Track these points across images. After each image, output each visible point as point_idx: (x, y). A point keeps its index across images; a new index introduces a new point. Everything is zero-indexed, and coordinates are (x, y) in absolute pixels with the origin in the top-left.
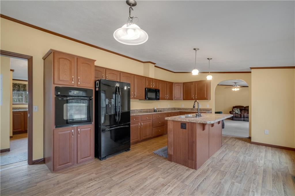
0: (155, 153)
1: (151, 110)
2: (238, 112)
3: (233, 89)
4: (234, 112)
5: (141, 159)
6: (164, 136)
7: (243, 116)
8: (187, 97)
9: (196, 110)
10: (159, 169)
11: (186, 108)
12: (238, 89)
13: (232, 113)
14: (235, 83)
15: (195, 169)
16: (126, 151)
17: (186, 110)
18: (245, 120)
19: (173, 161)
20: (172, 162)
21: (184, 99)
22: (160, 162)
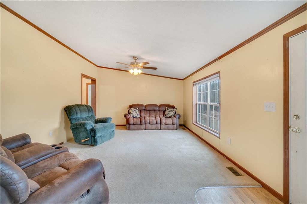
2: (136, 116)
4: (131, 116)
7: (143, 122)
18: (146, 128)
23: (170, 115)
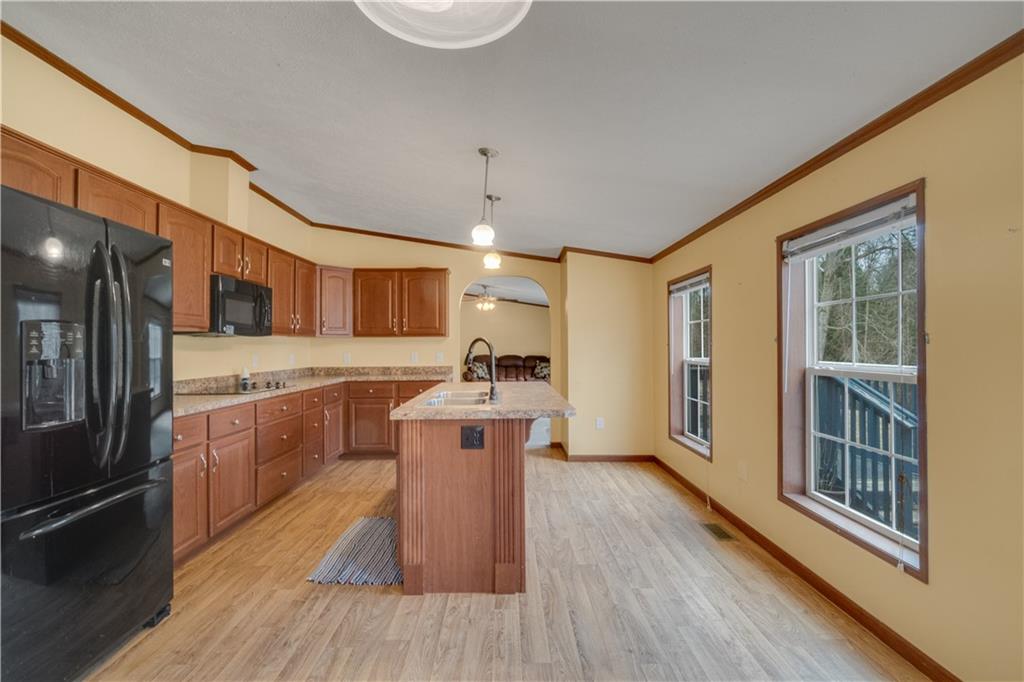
0: (321, 579)
1: (224, 384)
2: (483, 375)
3: (479, 306)
5: (276, 636)
6: (295, 492)
8: (369, 324)
9: (399, 372)
10: (401, 648)
11: (363, 368)
12: (492, 306)
13: (469, 377)
14: (485, 287)
15: (521, 591)
16: (151, 624)
17: (360, 374)
19: (427, 591)
20: (422, 594)
21: (356, 334)
22: (376, 612)
23: (542, 375)
